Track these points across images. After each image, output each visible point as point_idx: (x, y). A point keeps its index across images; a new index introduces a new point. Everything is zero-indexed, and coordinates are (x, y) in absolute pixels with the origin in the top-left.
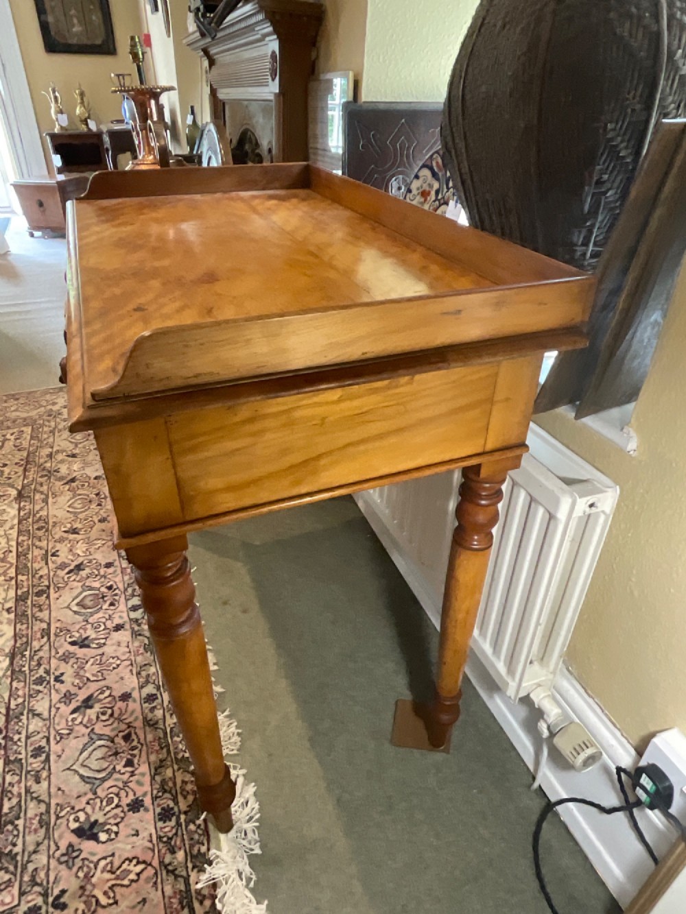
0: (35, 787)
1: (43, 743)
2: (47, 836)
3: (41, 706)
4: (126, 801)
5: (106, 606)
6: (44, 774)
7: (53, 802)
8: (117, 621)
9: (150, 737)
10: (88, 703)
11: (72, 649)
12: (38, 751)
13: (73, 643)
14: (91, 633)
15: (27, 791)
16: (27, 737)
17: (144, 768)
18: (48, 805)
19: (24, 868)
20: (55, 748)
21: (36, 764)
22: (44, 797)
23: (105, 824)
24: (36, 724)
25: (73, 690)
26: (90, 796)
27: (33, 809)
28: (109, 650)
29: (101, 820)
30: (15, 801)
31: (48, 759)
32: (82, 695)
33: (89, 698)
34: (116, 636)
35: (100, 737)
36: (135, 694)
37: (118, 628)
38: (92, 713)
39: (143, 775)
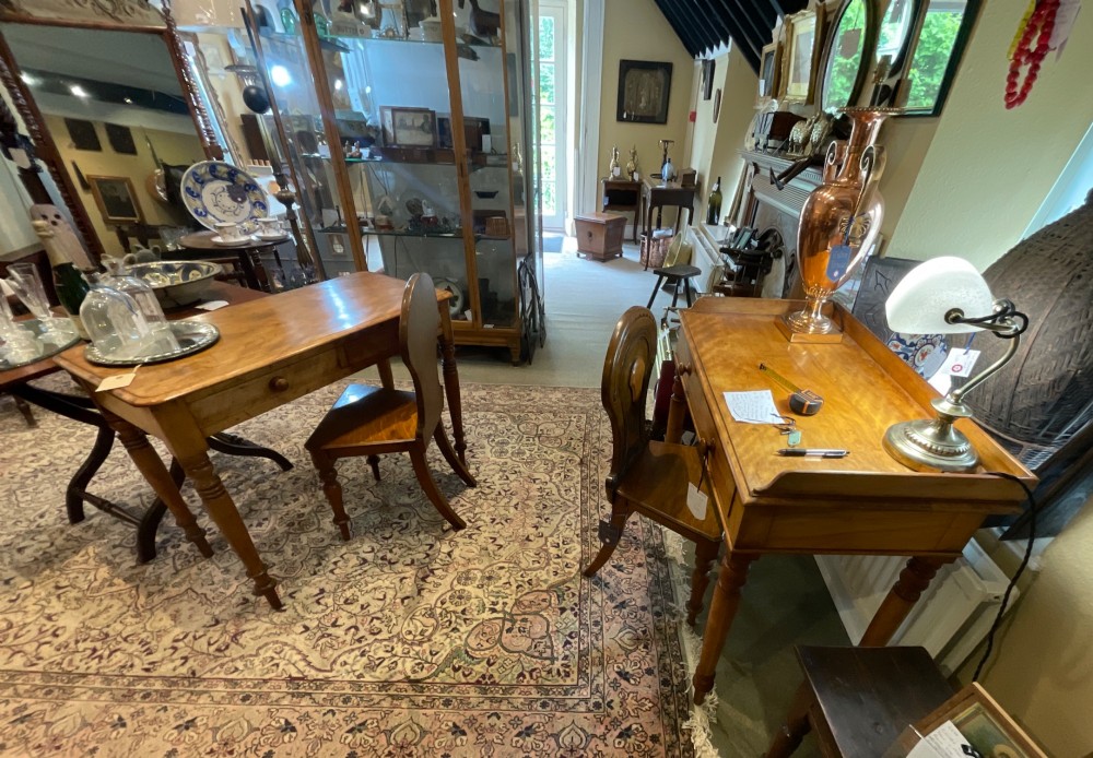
0: (595, 642)
1: (599, 619)
2: (603, 670)
3: (598, 598)
4: (644, 667)
5: (632, 549)
6: (600, 637)
7: (605, 653)
8: (639, 561)
9: (657, 637)
10: (622, 605)
11: (613, 569)
12: (596, 623)
13: (614, 567)
14: (622, 563)
15: (592, 642)
16: (591, 614)
17: (654, 652)
18: (603, 654)
19: (592, 681)
20: (605, 625)
21: (596, 630)
22: (601, 648)
23: (633, 675)
24: (594, 607)
25: (615, 595)
26: (624, 657)
27: (595, 653)
28: (634, 577)
29: (631, 672)
30: (586, 645)
31: (601, 629)
32: (620, 600)
33: (624, 602)
34: (638, 570)
35: (630, 627)
36: (649, 608)
37: (640, 565)
38: (625, 611)
39: (653, 656)
